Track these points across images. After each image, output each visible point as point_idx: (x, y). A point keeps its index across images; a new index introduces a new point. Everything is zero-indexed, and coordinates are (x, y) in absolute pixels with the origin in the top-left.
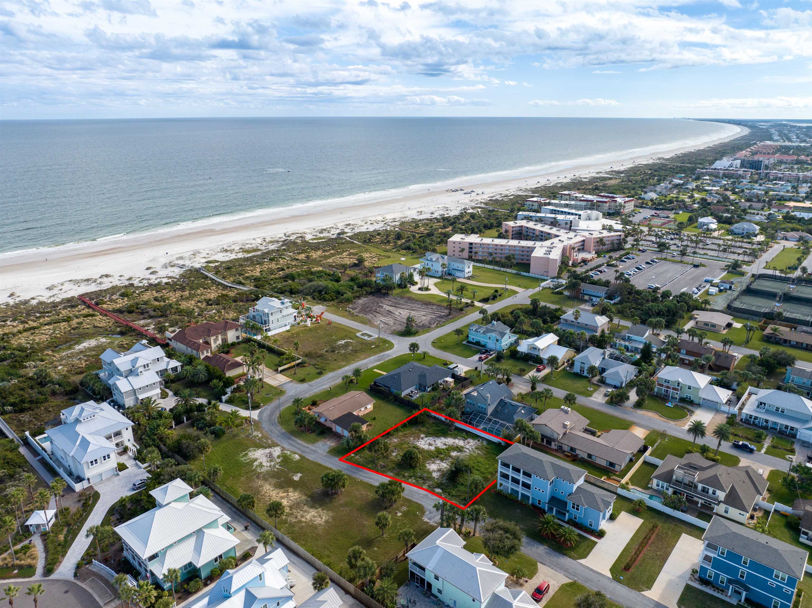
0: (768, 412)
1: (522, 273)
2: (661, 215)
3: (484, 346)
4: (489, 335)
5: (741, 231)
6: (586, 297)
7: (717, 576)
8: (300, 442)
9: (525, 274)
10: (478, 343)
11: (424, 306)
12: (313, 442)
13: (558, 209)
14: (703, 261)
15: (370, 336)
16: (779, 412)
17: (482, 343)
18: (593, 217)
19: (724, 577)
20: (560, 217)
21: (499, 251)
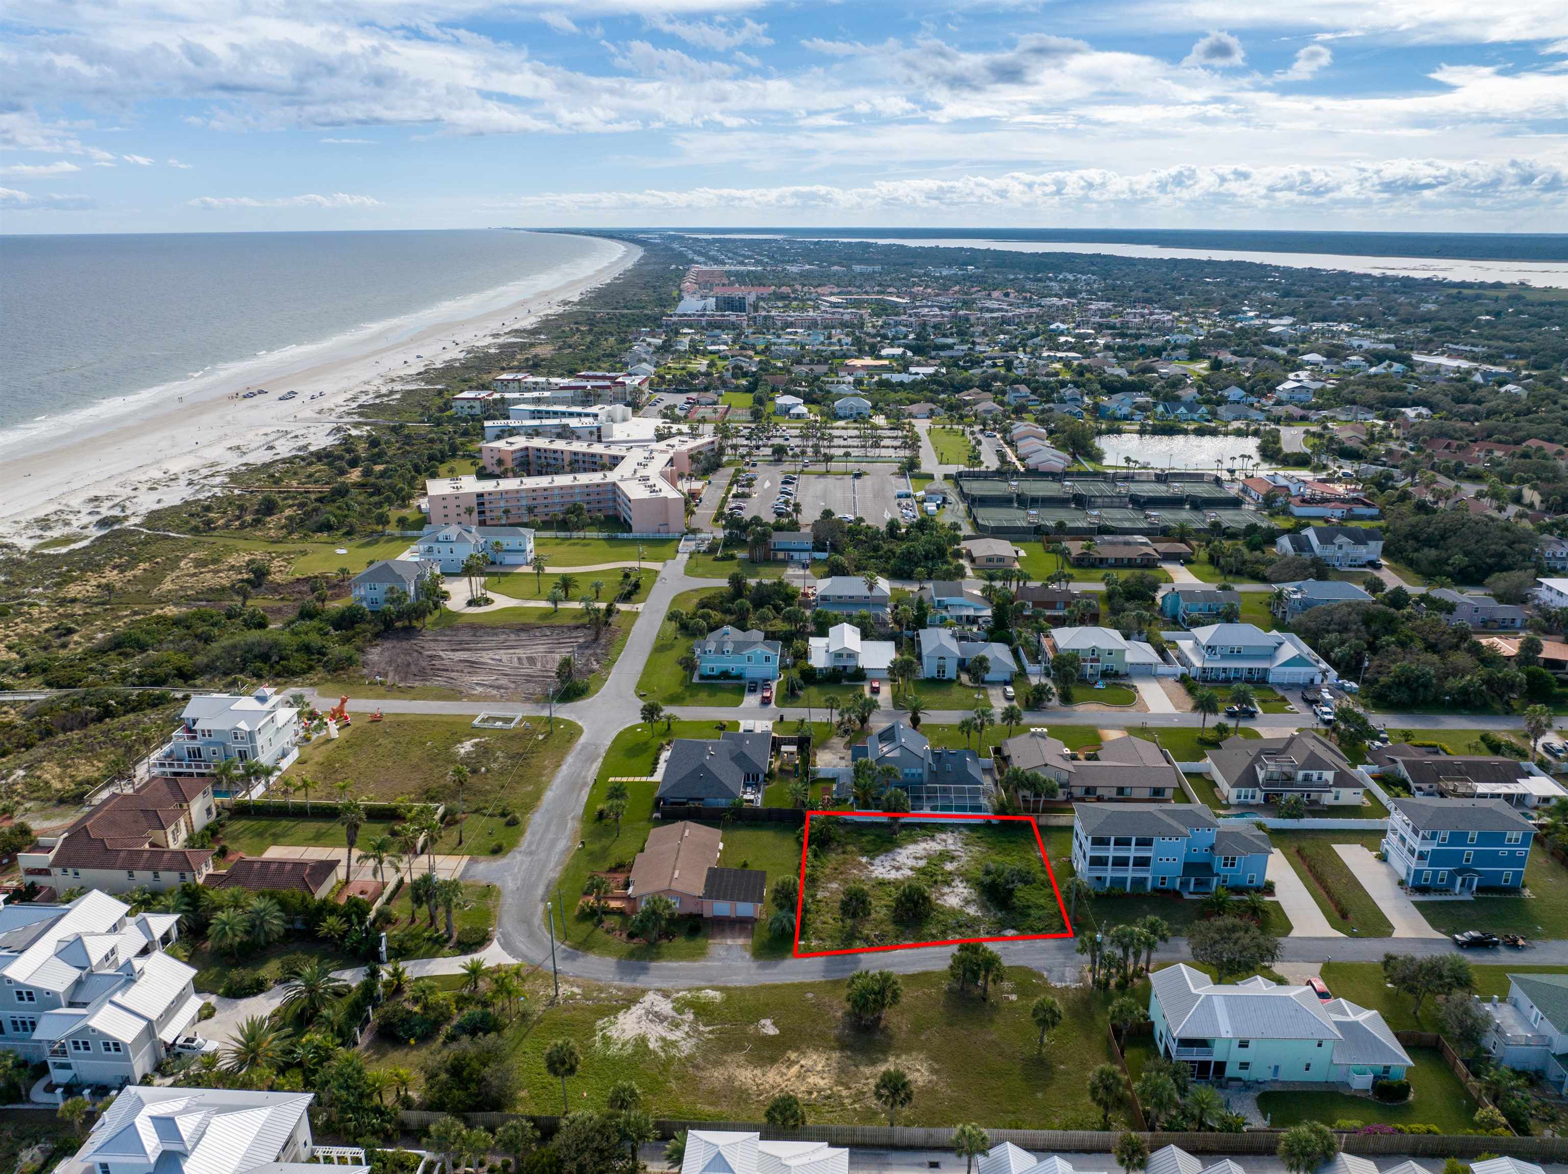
0: (1224, 657)
1: (620, 535)
2: (702, 400)
3: (739, 677)
4: (747, 652)
5: (848, 412)
6: (781, 555)
7: (1435, 873)
8: (671, 964)
9: (625, 535)
10: (725, 675)
11: (524, 636)
12: (700, 953)
13: (543, 408)
14: (864, 467)
15: (508, 720)
16: (1235, 653)
17: (734, 673)
18: (619, 416)
19: (1444, 871)
20: (573, 423)
21: (540, 501)
